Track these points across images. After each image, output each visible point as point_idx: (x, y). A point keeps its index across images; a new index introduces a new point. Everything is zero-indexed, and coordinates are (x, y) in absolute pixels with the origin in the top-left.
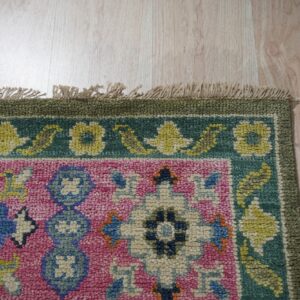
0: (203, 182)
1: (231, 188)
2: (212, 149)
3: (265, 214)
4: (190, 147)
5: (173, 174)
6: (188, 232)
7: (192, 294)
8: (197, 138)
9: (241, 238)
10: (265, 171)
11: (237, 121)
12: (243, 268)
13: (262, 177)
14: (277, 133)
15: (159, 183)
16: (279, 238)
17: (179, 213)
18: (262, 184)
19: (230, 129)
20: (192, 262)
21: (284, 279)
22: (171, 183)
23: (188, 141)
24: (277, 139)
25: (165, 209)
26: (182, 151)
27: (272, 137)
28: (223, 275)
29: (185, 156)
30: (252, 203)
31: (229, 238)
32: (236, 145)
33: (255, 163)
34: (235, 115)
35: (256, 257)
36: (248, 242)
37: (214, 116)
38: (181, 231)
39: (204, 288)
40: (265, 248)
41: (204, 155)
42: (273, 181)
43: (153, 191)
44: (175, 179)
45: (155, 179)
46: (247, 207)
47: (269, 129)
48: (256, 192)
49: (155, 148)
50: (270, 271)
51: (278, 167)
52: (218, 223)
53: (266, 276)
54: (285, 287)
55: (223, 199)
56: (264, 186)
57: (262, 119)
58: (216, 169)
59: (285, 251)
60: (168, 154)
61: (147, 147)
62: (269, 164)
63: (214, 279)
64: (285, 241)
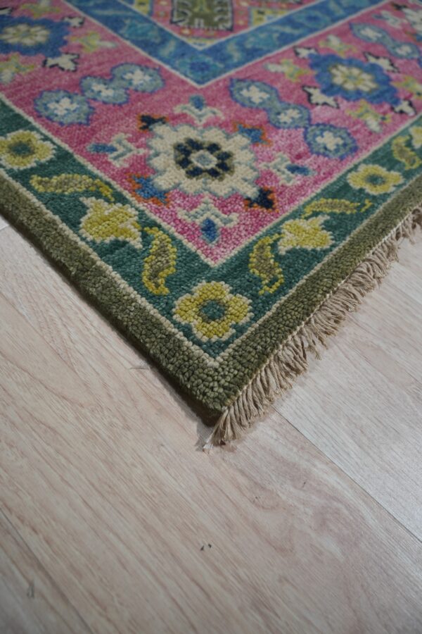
0: (217, 221)
1: (180, 237)
2: (248, 262)
3: (113, 238)
4: (274, 246)
5: (257, 209)
6: (183, 172)
7: (126, 133)
8: (278, 258)
9: (120, 199)
10: (157, 286)
11: (258, 311)
12: (94, 177)
13: (154, 275)
14: (187, 343)
15: (261, 191)
16: (74, 225)
17: (209, 181)
18: (147, 266)
19: (254, 297)
20: (152, 152)
21: (36, 193)
22: (249, 199)
23: (283, 249)
24: (180, 335)
25: (227, 175)
26: (277, 236)
27: (188, 332)
28: (109, 160)
29: (269, 233)
30: (139, 239)
31: (132, 191)
32: (225, 287)
33: (179, 284)
34: (269, 314)
35: (88, 193)
36: (108, 201)
37: (292, 291)
38: (190, 167)
39: (120, 142)
40: (84, 206)
41: (249, 249)
42: (134, 279)
43: (257, 181)
44: (251, 205)
45: (270, 192)
46: (142, 231)
47: (205, 339)
48: (145, 252)
49: (307, 218)
50: (59, 191)
51: (143, 301)
52: (160, 197)
53: (61, 184)
54: (30, 188)
55: (176, 221)
56: (141, 266)
57: (227, 343)
58: (219, 246)
59: (57, 218)
60: (288, 222)
61: (315, 214)
62: (160, 297)
63: (115, 154)
64: (63, 226)
